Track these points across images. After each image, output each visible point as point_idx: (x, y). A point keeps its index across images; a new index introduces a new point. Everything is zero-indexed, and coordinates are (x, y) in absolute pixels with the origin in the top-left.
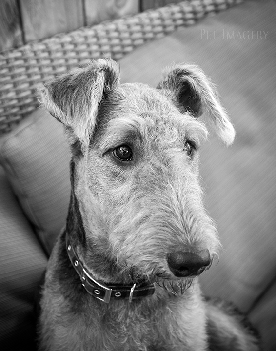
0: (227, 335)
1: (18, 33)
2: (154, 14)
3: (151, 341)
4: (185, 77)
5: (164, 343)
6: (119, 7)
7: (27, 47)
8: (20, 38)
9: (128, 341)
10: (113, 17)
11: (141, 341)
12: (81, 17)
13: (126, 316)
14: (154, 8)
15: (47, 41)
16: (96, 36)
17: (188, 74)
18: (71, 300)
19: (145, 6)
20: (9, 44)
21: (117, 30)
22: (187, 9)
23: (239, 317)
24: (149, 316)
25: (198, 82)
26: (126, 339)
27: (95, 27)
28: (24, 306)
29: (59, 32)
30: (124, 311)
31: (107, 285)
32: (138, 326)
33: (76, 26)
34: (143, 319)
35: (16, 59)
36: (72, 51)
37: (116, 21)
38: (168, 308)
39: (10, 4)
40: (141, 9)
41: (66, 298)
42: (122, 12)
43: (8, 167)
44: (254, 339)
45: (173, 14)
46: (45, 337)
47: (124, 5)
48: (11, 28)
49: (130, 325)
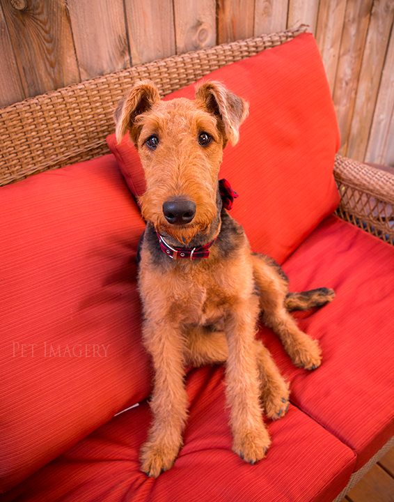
0: (266, 278)
1: (127, 58)
2: (227, 47)
3: (210, 285)
4: (211, 91)
5: (219, 287)
6: (201, 41)
7: (133, 69)
8: (129, 62)
9: (194, 286)
10: (196, 48)
11: (203, 285)
12: (174, 48)
13: (191, 269)
14: (227, 42)
15: (147, 65)
16: (183, 62)
17: (213, 88)
18: (154, 255)
19: (220, 41)
20: (120, 66)
21: (199, 58)
22: (251, 44)
23: (276, 267)
24: (208, 269)
25: (218, 95)
26: (192, 284)
27: (183, 55)
28: (130, 252)
29: (156, 59)
30: (190, 265)
31: (174, 247)
32: (201, 275)
33: (169, 54)
34: (204, 271)
35: (125, 77)
36: (166, 73)
37: (198, 52)
38: (220, 264)
39: (121, 36)
40: (218, 44)
41: (151, 253)
42: (203, 45)
43: (118, 155)
44: (285, 283)
45: (240, 47)
46: (141, 277)
47: (205, 39)
48: (122, 54)
49: (194, 275)
